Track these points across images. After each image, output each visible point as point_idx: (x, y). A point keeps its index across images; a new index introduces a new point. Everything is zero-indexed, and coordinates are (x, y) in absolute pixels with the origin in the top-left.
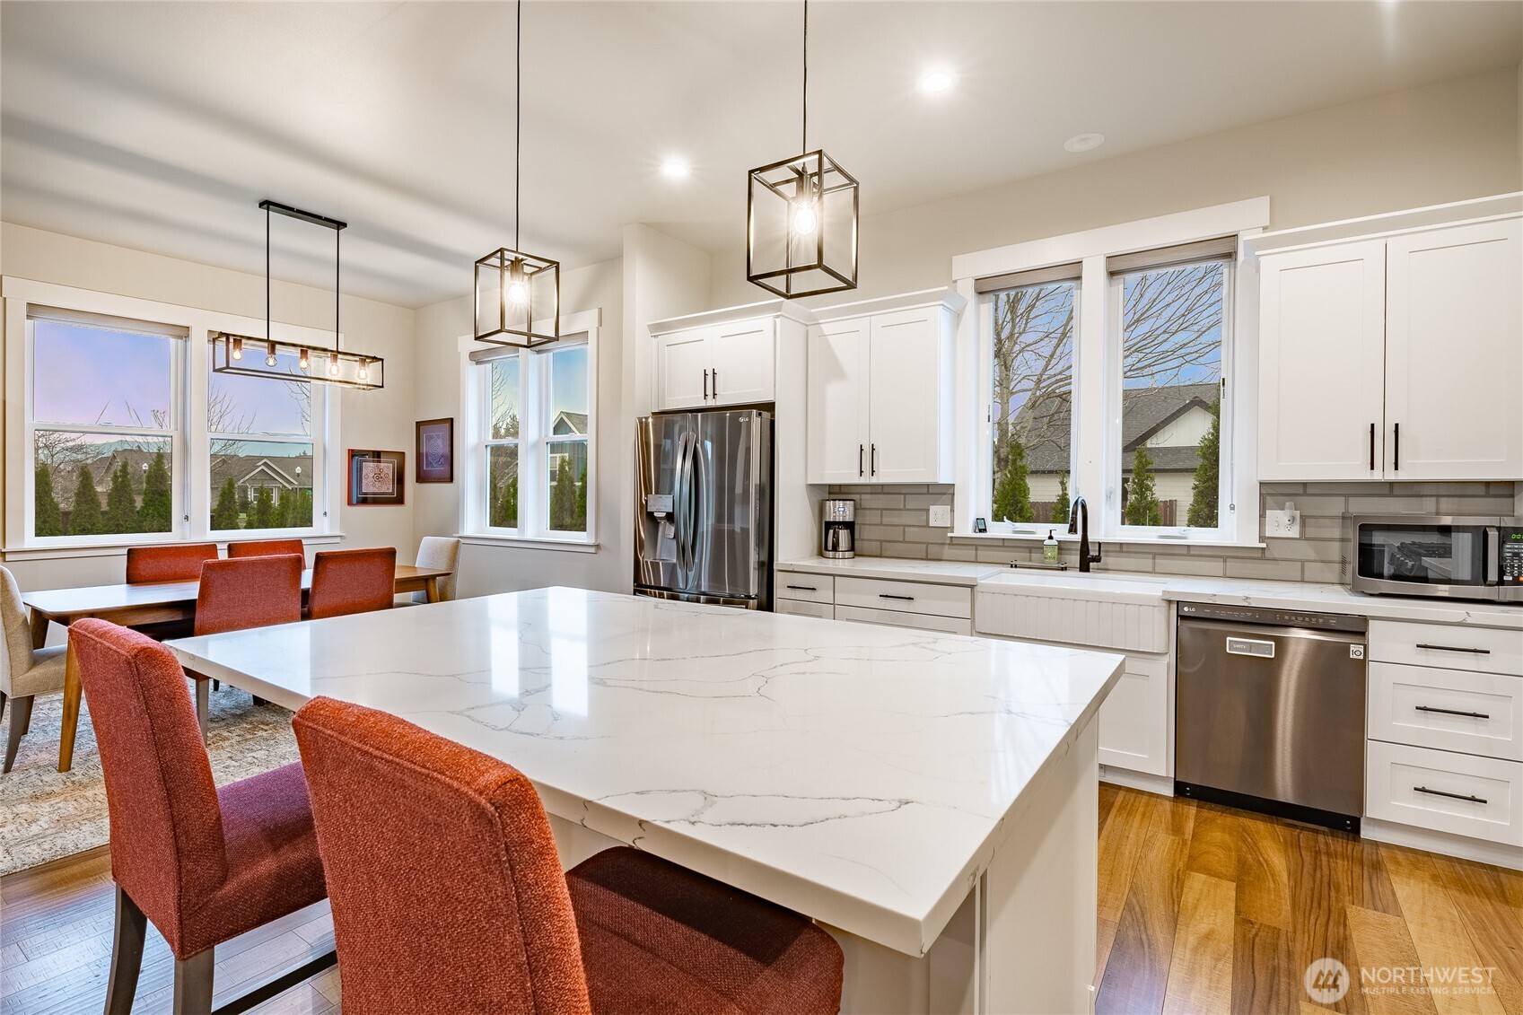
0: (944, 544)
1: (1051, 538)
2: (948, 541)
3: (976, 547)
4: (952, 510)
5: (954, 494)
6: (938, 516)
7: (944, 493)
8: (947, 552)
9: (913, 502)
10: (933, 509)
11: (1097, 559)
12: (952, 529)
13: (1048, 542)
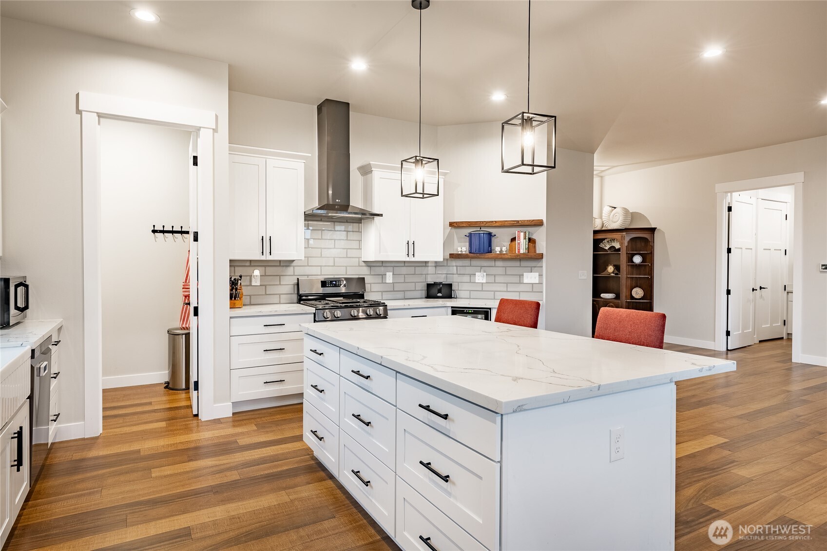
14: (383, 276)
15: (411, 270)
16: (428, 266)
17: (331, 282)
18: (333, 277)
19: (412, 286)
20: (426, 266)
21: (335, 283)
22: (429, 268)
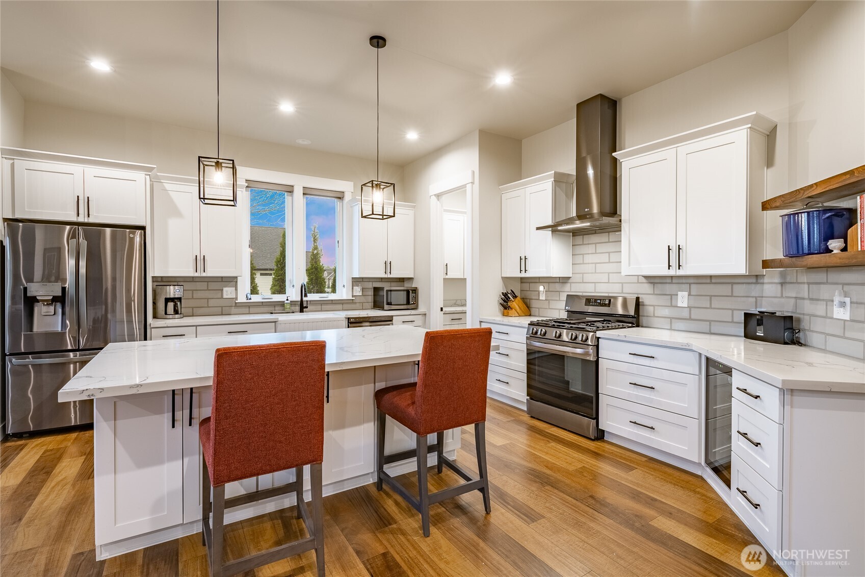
0: (232, 306)
1: (287, 300)
2: (234, 305)
3: (249, 307)
4: (236, 290)
5: (237, 282)
6: (228, 292)
7: (232, 281)
8: (234, 310)
9: (213, 286)
10: (225, 289)
11: (306, 307)
12: (236, 298)
13: (286, 302)
14: (673, 296)
15: (725, 289)
16: (763, 283)
17: (596, 300)
18: (607, 295)
19: (727, 316)
20: (757, 283)
21: (599, 301)
22: (766, 287)
